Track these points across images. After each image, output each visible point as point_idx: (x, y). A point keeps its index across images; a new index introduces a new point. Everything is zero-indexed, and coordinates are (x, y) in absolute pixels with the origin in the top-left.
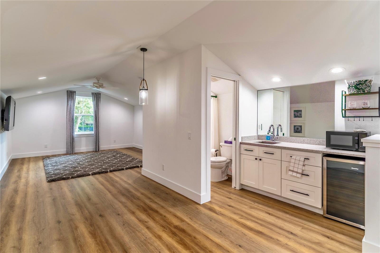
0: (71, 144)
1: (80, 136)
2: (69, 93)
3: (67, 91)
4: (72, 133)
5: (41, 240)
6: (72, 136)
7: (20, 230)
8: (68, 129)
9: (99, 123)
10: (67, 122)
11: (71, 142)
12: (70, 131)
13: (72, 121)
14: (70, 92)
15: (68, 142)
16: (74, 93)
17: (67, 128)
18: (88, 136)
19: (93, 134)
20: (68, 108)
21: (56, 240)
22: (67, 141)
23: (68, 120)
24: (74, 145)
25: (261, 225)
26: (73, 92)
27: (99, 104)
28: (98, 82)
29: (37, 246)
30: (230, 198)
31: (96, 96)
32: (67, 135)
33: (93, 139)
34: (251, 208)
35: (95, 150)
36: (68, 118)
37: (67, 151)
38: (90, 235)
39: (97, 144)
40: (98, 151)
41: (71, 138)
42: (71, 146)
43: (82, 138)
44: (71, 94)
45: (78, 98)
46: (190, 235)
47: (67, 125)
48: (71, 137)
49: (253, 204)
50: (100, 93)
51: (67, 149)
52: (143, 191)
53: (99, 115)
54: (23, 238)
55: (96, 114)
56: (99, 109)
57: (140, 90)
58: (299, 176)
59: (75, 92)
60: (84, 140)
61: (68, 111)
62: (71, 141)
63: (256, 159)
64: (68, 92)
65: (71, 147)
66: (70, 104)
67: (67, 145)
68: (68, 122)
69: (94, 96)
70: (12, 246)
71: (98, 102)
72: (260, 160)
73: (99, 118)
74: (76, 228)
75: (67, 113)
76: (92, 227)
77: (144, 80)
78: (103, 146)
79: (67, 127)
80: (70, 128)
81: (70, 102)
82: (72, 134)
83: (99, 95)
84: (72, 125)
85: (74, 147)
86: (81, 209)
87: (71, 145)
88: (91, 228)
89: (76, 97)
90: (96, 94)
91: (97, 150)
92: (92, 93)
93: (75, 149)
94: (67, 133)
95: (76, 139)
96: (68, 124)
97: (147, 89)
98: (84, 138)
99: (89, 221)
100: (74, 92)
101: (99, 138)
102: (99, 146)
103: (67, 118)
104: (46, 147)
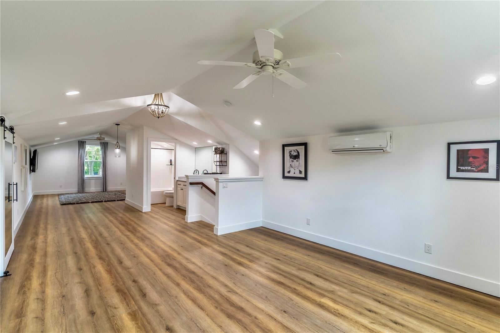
0: (82, 185)
1: (90, 178)
2: (80, 143)
3: (79, 141)
8: (79, 173)
9: (106, 168)
11: (82, 183)
12: (81, 174)
18: (97, 178)
19: (101, 177)
20: (79, 155)
22: (78, 183)
23: (79, 165)
27: (107, 152)
31: (104, 145)
32: (79, 178)
33: (101, 181)
35: (103, 190)
36: (79, 163)
37: (78, 190)
39: (105, 185)
40: (106, 191)
43: (92, 180)
44: (82, 144)
45: (88, 148)
47: (78, 169)
48: (82, 179)
50: (108, 143)
51: (78, 189)
53: (107, 161)
55: (103, 160)
56: (107, 156)
59: (85, 142)
60: (93, 182)
61: (79, 158)
65: (82, 188)
66: (81, 152)
67: (78, 185)
68: (79, 167)
69: (102, 145)
71: (106, 150)
73: (107, 163)
75: (78, 160)
78: (110, 188)
79: (78, 171)
80: (81, 172)
81: (81, 150)
82: (83, 177)
83: (106, 144)
85: (84, 187)
89: (86, 146)
90: (103, 143)
91: (105, 191)
92: (100, 143)
93: (85, 189)
94: (78, 176)
95: (86, 181)
96: (79, 168)
98: (94, 180)
101: (106, 180)
102: (106, 187)
104: (61, 187)
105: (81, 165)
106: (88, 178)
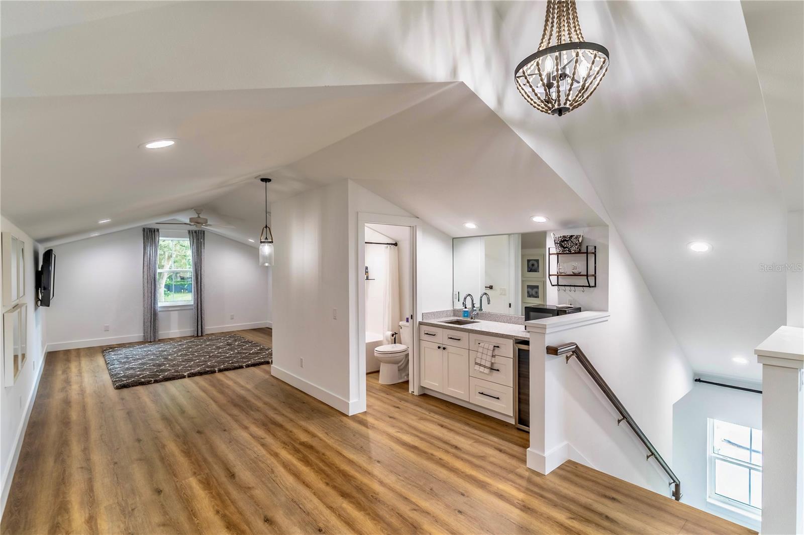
0: (152, 323)
1: (168, 309)
2: (147, 233)
3: (144, 230)
4: (153, 304)
5: (116, 460)
6: (152, 309)
7: (86, 450)
8: (146, 297)
9: (202, 284)
10: (143, 284)
11: (152, 320)
12: (150, 301)
13: (153, 282)
14: (149, 231)
15: (146, 320)
16: (156, 233)
17: (144, 296)
18: (182, 308)
19: (192, 305)
20: (145, 259)
21: (137, 460)
22: (144, 319)
23: (146, 281)
24: (157, 325)
25: (422, 439)
26: (154, 231)
27: (203, 250)
28: (199, 217)
29: (112, 466)
30: (398, 407)
31: (197, 236)
32: (145, 308)
33: (191, 314)
34: (422, 419)
35: (196, 333)
36: (146, 277)
37: (144, 336)
38: (183, 454)
39: (200, 323)
40: (202, 336)
41: (152, 313)
42: (152, 328)
43: (172, 312)
44: (150, 235)
45: (164, 241)
46: (317, 452)
47: (144, 290)
48: (152, 312)
49: (428, 414)
50: (204, 231)
51: (144, 333)
52: (267, 399)
53: (202, 271)
54: (91, 458)
55: (196, 269)
56: (203, 259)
57: (261, 242)
58: (487, 371)
59: (158, 230)
60: (175, 316)
61: (146, 264)
62: (152, 319)
63: (439, 347)
64: (146, 231)
65: (152, 330)
66: (148, 252)
67: (144, 325)
68: (146, 284)
69: (193, 235)
70: (79, 466)
71: (201, 246)
72: (444, 348)
73: (202, 276)
74: (164, 446)
75: (143, 268)
76: (185, 445)
77: (266, 227)
78: (210, 327)
79: (144, 293)
80: (150, 295)
81: (149, 249)
82: (154, 306)
83: (201, 234)
84: (153, 289)
85: (157, 328)
86: (170, 425)
87: (152, 326)
88: (185, 447)
89: (160, 238)
90: (195, 232)
91: (200, 334)
92: (189, 232)
93: (159, 333)
94: (144, 305)
95: (160, 315)
96: (146, 288)
97: (271, 241)
98: (176, 312)
99: (181, 439)
100: (156, 230)
101: (203, 311)
102: (203, 326)
103: (143, 277)
104: (107, 330)
105: (151, 282)
106: (166, 309)
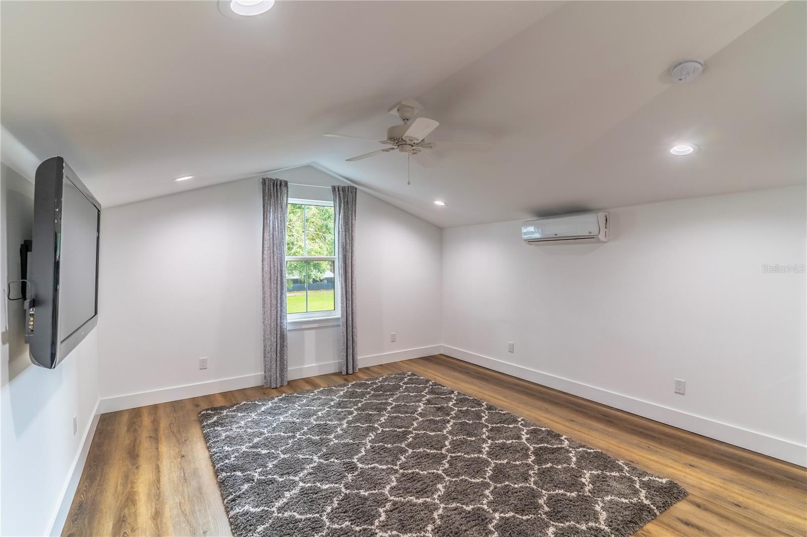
0: (278, 355)
1: (301, 326)
2: (269, 189)
3: (264, 181)
4: (279, 318)
6: (279, 327)
8: (268, 306)
9: (354, 283)
10: (263, 283)
11: (279, 348)
12: (274, 313)
13: (279, 279)
14: (272, 184)
15: (268, 349)
16: (284, 189)
17: (264, 304)
18: (321, 325)
19: (338, 319)
20: (266, 237)
22: (265, 346)
23: (267, 276)
24: (285, 357)
26: (281, 185)
31: (346, 198)
32: (265, 325)
33: (336, 335)
35: (344, 369)
36: (267, 269)
37: (265, 377)
39: (350, 351)
40: (354, 373)
41: (279, 336)
42: (278, 363)
43: (306, 332)
44: (274, 192)
47: (264, 293)
48: (279, 332)
50: (356, 188)
51: (265, 372)
53: (354, 258)
55: (345, 256)
59: (286, 183)
60: (310, 337)
61: (268, 246)
62: (279, 346)
64: (267, 183)
65: (278, 366)
66: (271, 223)
67: (265, 357)
68: (267, 283)
69: (339, 194)
71: (352, 215)
75: (263, 253)
78: (365, 358)
79: (264, 298)
80: (274, 302)
81: (271, 218)
82: (281, 323)
83: (352, 194)
84: (279, 292)
85: (285, 362)
87: (278, 359)
89: (290, 199)
90: (344, 189)
91: (350, 371)
92: (334, 188)
93: (289, 369)
94: (264, 319)
95: (290, 337)
96: (267, 290)
98: (313, 331)
100: (283, 184)
102: (355, 355)
103: (263, 269)
104: (203, 366)
105: (276, 278)
106: (298, 327)
